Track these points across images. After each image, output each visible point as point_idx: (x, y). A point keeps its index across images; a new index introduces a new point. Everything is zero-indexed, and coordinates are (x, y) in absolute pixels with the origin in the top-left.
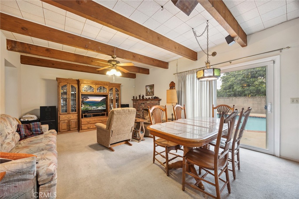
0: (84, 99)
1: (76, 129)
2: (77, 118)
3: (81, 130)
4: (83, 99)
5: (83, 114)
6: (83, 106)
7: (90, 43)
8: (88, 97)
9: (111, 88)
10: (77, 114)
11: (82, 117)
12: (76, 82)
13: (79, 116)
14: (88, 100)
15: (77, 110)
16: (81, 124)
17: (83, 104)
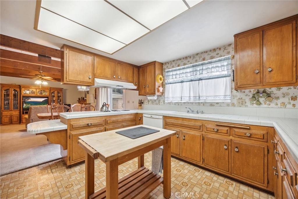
0: (26, 100)
1: (18, 122)
2: (19, 114)
3: (22, 123)
4: (24, 99)
5: (24, 111)
6: (25, 105)
7: (19, 64)
8: (30, 98)
9: (54, 91)
10: (19, 111)
11: (23, 113)
12: (19, 86)
13: (20, 112)
14: (30, 100)
15: (19, 108)
16: (22, 118)
17: (25, 103)
